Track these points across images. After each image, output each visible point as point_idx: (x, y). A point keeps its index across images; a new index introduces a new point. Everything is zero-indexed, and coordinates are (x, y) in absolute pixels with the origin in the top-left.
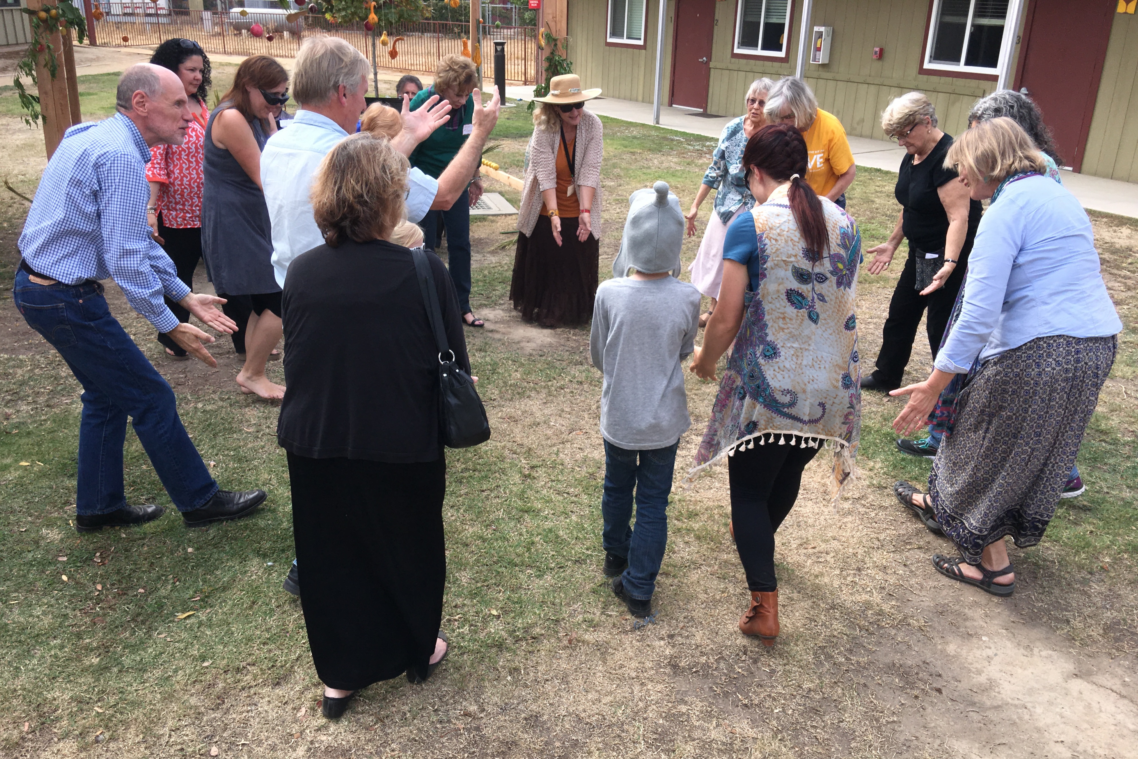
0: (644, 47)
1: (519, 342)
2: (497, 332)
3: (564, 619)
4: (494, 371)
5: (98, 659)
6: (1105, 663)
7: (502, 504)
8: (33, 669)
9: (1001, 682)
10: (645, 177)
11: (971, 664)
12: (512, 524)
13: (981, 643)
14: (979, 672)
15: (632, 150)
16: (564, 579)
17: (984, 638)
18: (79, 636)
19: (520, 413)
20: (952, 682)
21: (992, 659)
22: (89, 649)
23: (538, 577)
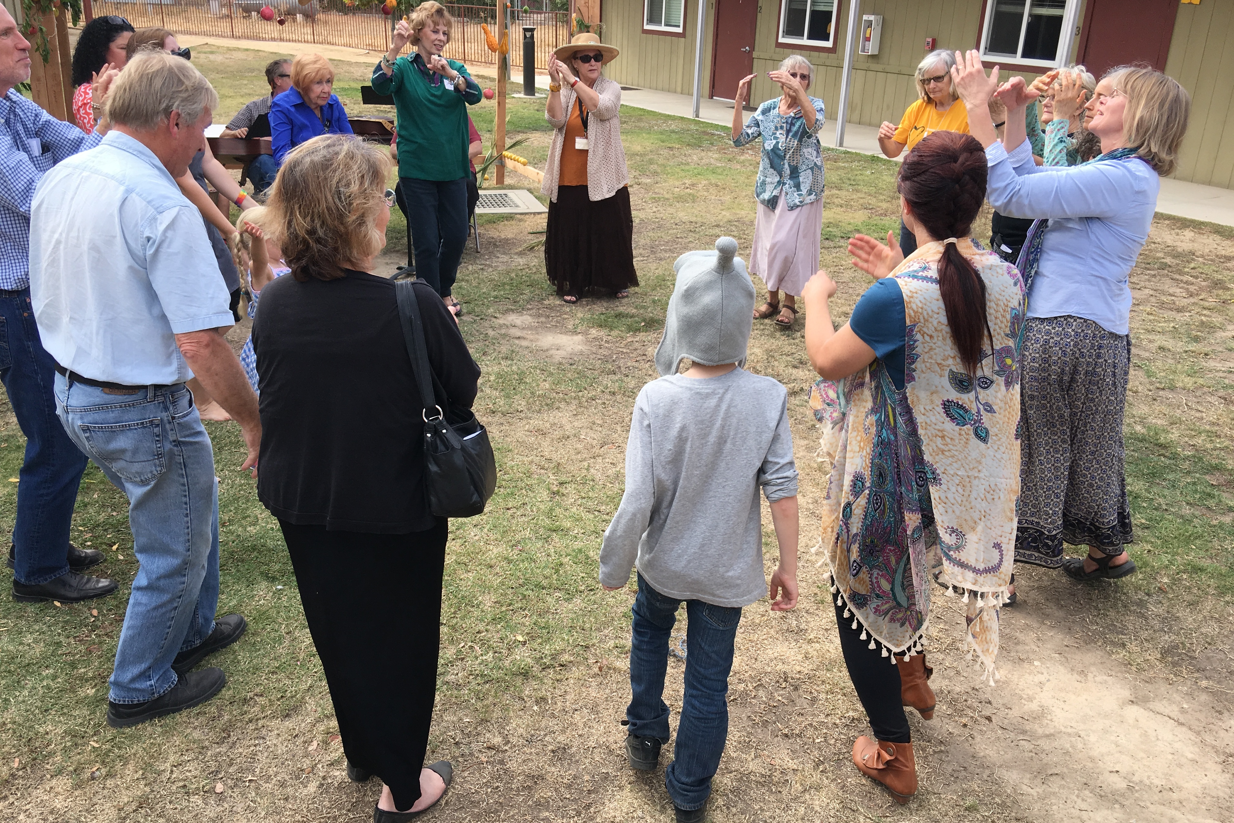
0: (682, 35)
1: (547, 350)
2: (524, 338)
3: (593, 645)
4: (521, 381)
5: (94, 690)
6: (1162, 689)
7: (528, 522)
8: (24, 701)
9: (1054, 709)
10: (683, 174)
11: (1023, 690)
12: (539, 544)
13: (1032, 668)
14: (1031, 699)
15: (670, 145)
16: (595, 603)
17: (1036, 663)
18: (73, 665)
19: (548, 425)
20: (1003, 709)
21: (1044, 685)
22: (84, 679)
23: (567, 600)
